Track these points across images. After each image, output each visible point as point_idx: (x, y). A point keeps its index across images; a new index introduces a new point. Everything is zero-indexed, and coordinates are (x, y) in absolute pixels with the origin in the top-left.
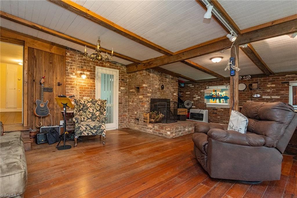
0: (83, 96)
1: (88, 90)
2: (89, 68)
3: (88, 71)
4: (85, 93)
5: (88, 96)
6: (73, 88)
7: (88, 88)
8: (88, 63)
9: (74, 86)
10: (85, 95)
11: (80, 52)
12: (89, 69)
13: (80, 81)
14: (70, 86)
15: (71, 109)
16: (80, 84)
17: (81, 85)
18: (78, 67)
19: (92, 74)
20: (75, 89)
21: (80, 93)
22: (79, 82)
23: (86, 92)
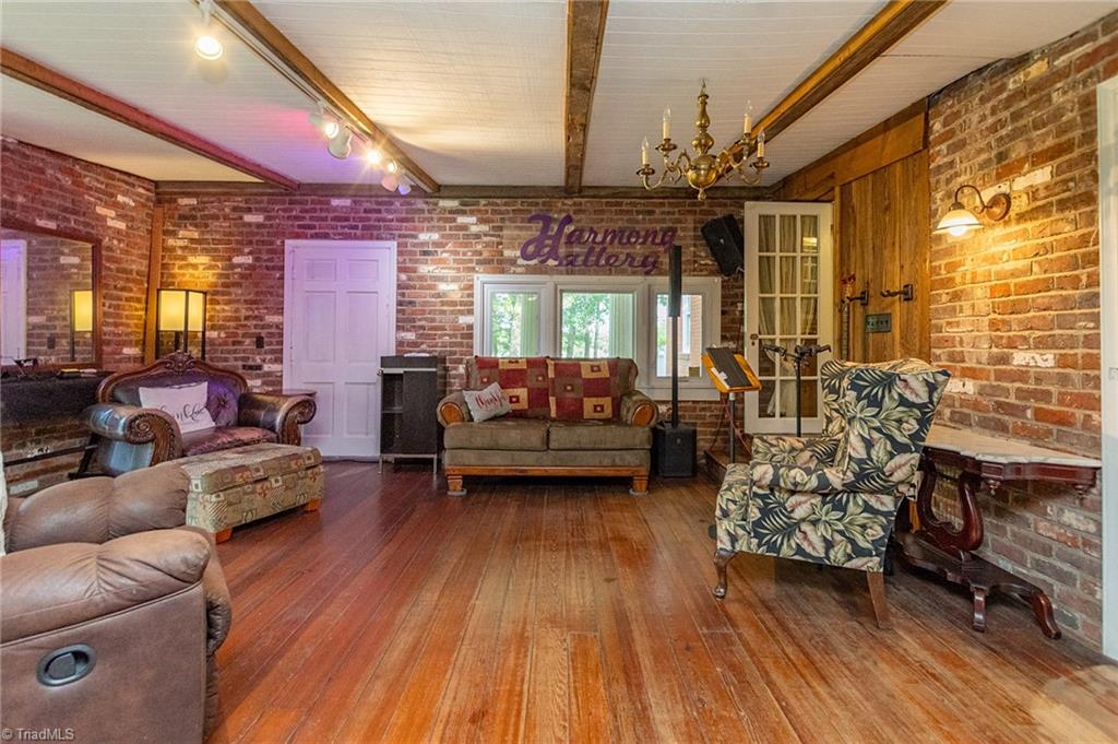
0: (1012, 345)
1: (1042, 297)
2: (1047, 134)
3: (1038, 160)
4: (1020, 322)
5: (1041, 344)
6: (960, 300)
7: (1046, 285)
8: (1035, 105)
9: (962, 291)
10: (1025, 339)
11: (988, 66)
12: (1050, 142)
13: (994, 250)
14: (944, 295)
15: (951, 420)
16: (994, 268)
17: (999, 276)
18: (981, 167)
19: (1071, 165)
20: (966, 305)
21: (993, 325)
22: (985, 259)
23: (1032, 314)
